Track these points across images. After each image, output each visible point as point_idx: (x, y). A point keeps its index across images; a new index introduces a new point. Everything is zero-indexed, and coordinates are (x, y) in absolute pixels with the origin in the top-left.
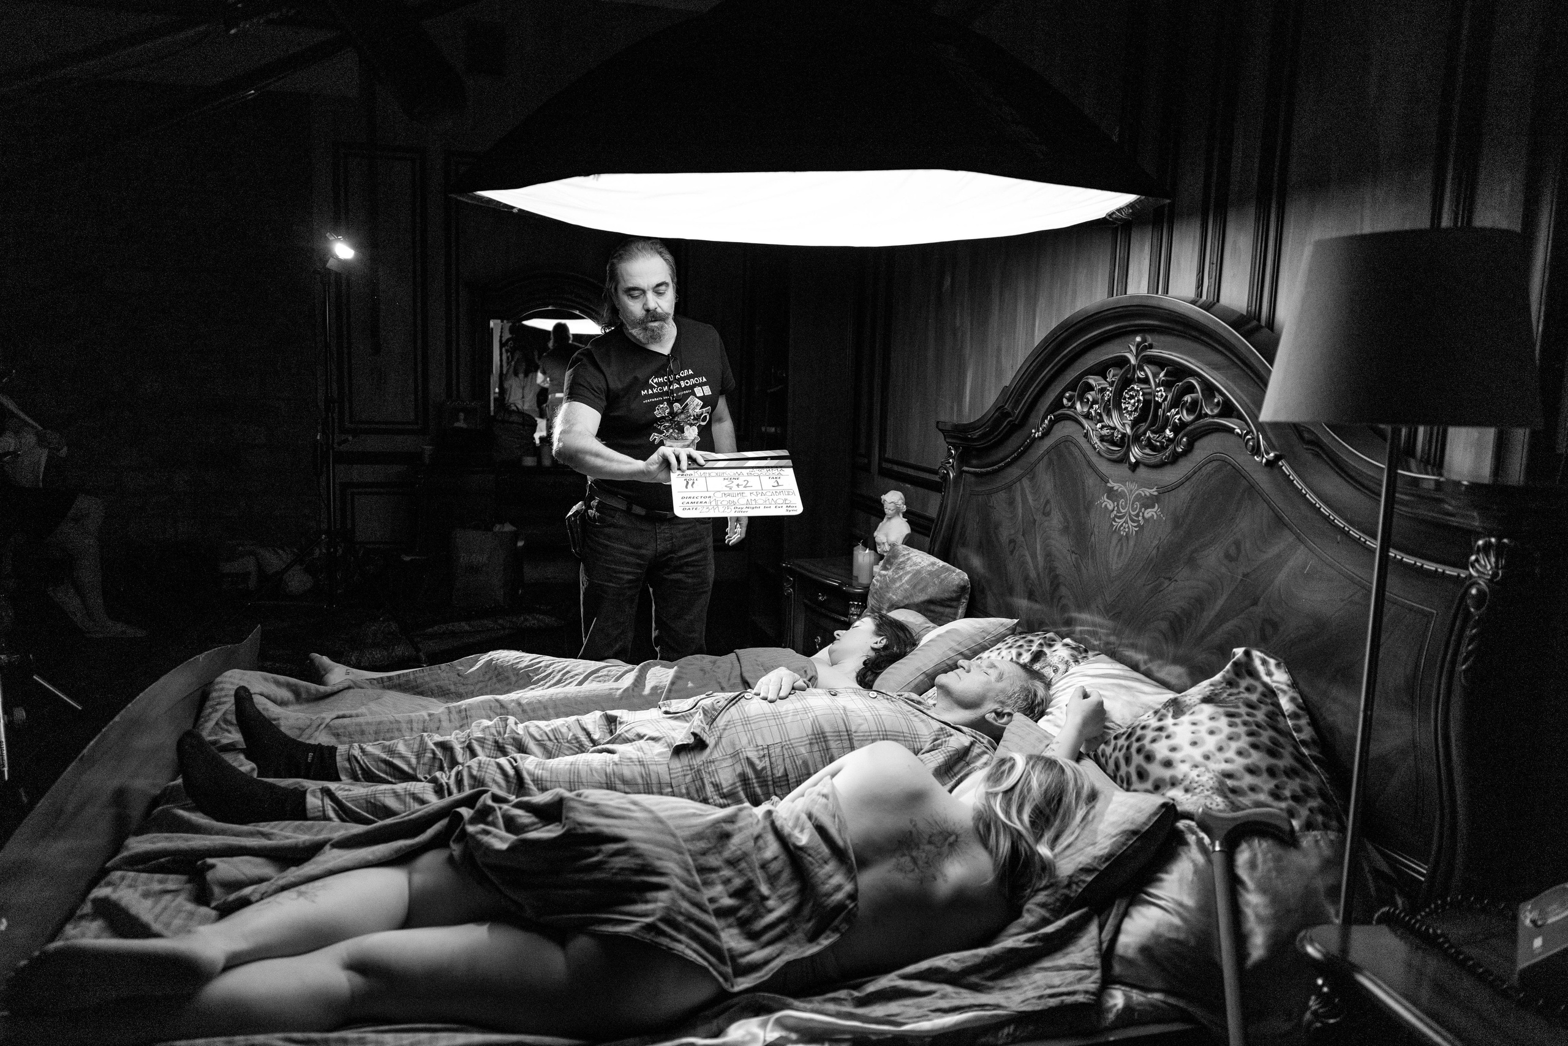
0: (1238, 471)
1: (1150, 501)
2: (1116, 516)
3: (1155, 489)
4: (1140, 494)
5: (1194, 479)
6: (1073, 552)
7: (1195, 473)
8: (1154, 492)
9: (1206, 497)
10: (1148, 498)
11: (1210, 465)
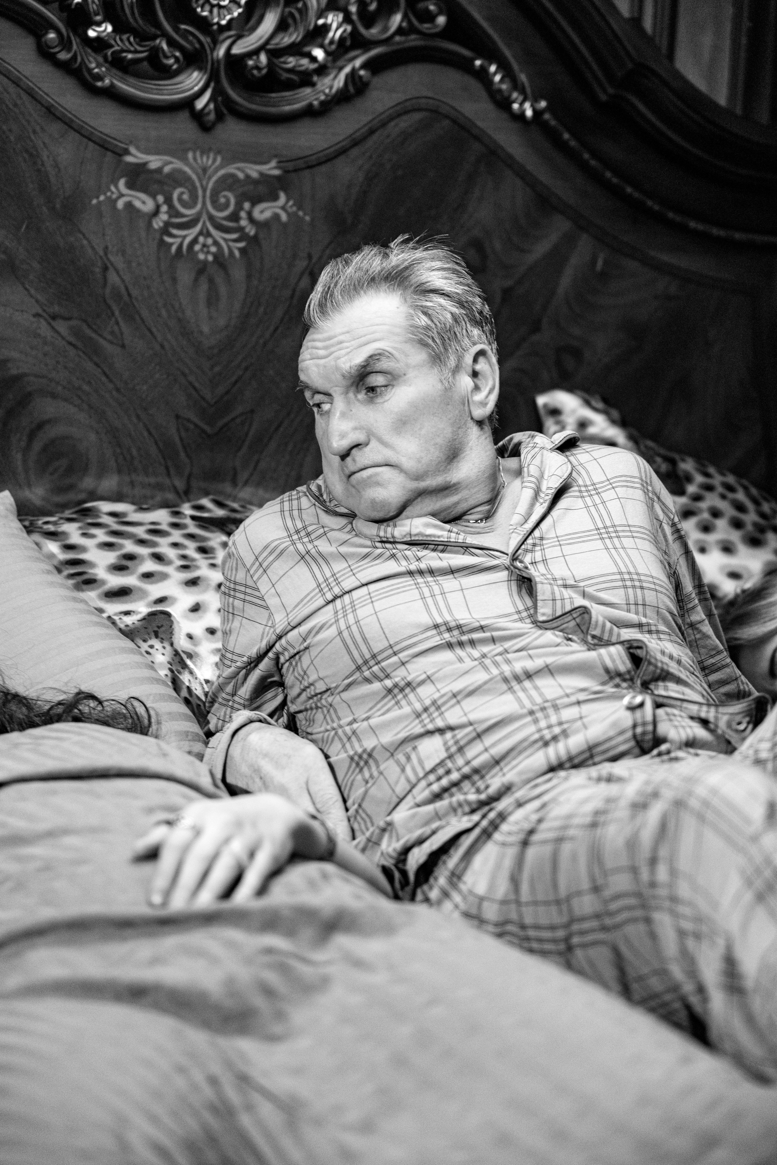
0: (462, 127)
1: (262, 189)
2: (167, 224)
3: (273, 164)
4: (233, 176)
5: (370, 143)
6: (54, 317)
7: (372, 132)
8: (271, 169)
9: (400, 173)
10: (256, 182)
11: (405, 118)
